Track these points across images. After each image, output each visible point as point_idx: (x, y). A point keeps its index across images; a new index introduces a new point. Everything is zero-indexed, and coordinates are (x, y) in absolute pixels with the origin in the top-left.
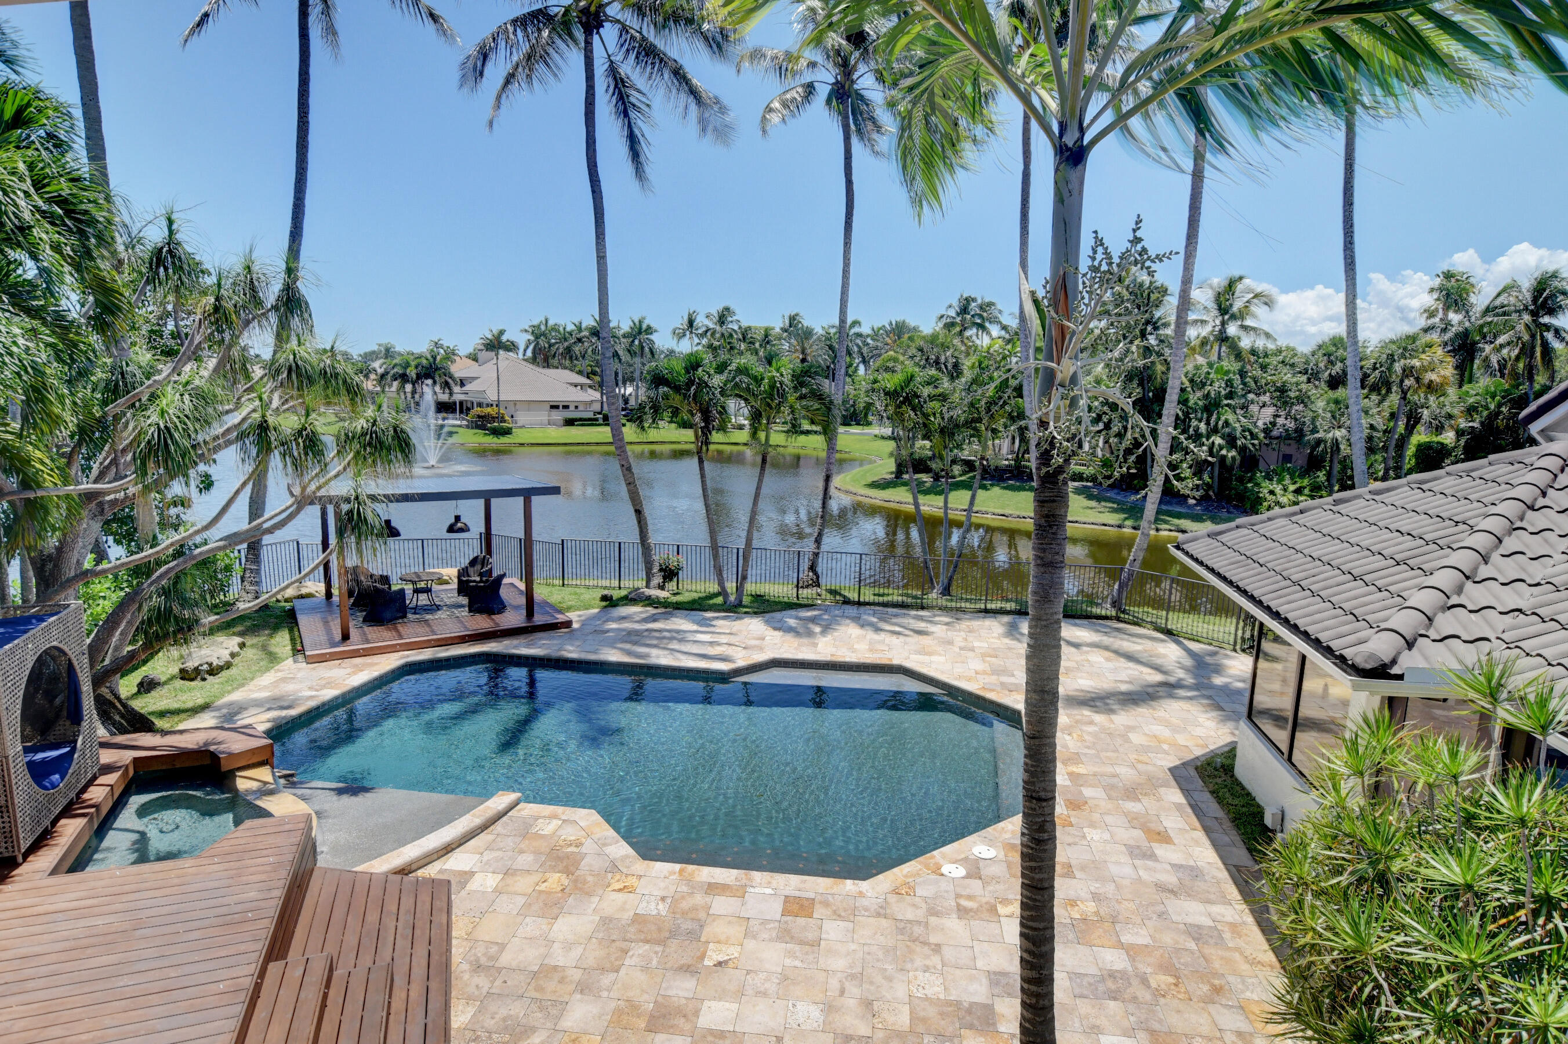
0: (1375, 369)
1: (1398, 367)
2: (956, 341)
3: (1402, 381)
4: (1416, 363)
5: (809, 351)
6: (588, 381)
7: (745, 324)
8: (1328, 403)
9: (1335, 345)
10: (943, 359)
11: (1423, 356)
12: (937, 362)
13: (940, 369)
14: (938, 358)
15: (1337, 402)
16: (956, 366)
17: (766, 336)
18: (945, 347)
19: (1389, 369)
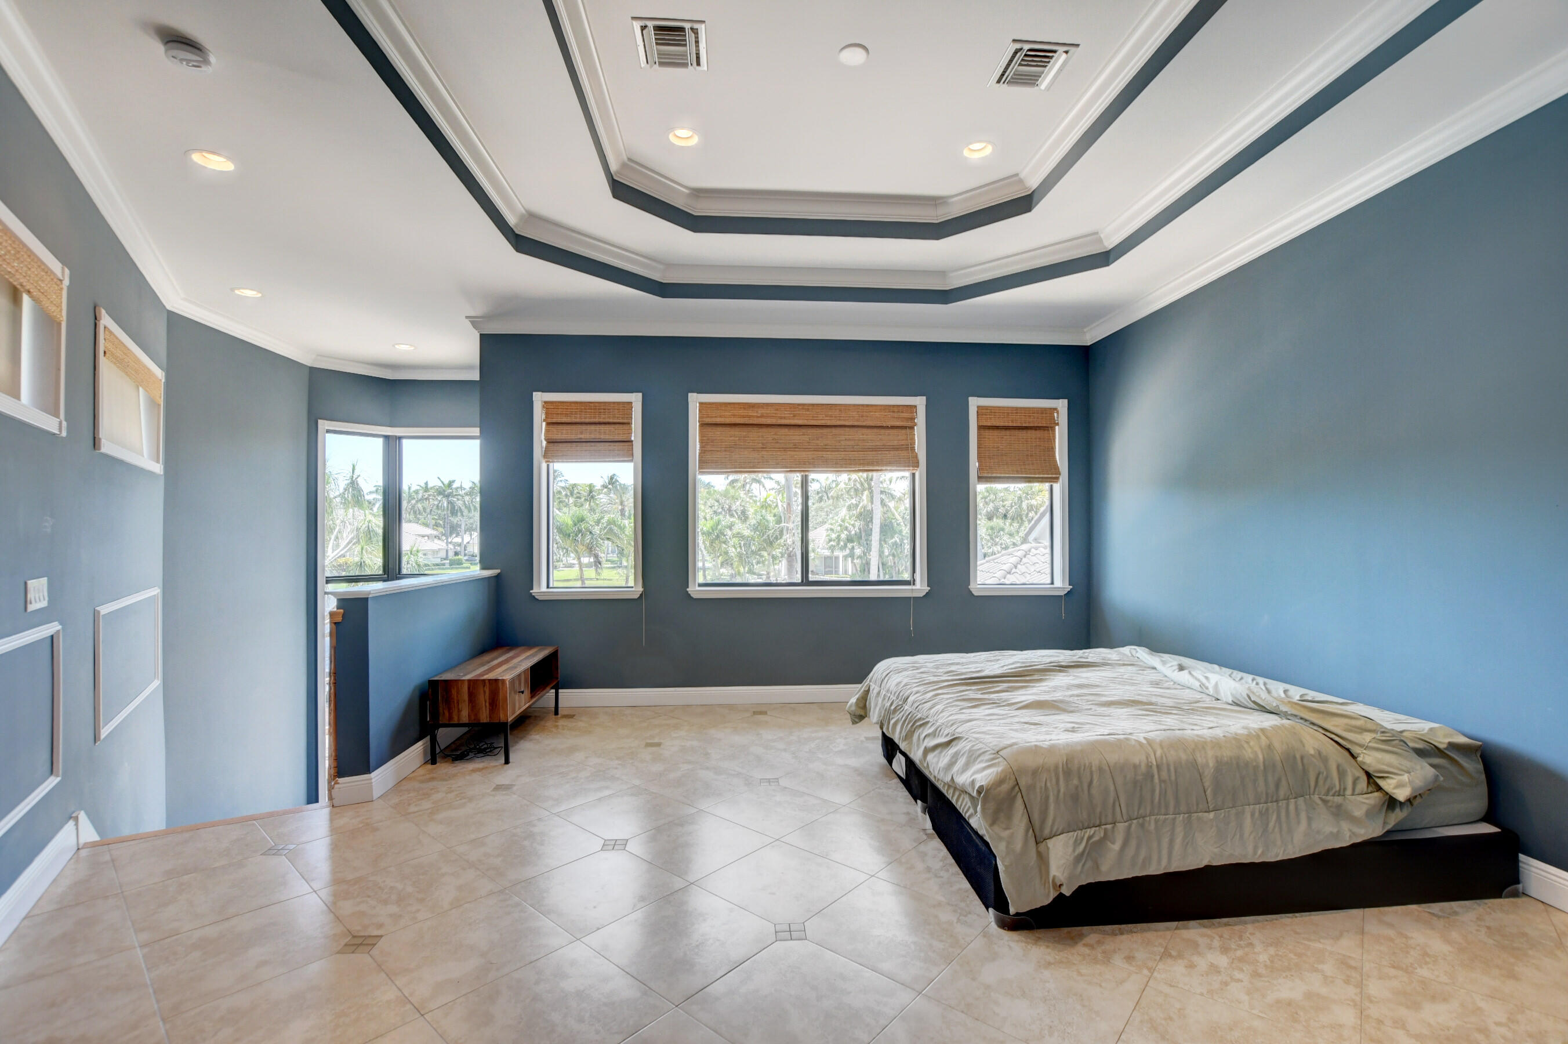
0: (1012, 506)
1: (1024, 505)
2: (742, 494)
3: (1027, 514)
4: (1034, 502)
5: (626, 503)
6: (435, 533)
7: (572, 482)
8: (987, 530)
9: (988, 491)
10: (734, 508)
11: (1038, 498)
12: (730, 510)
13: (732, 516)
14: (730, 507)
15: (992, 528)
16: (743, 512)
17: (591, 492)
18: (735, 498)
19: (1020, 506)
